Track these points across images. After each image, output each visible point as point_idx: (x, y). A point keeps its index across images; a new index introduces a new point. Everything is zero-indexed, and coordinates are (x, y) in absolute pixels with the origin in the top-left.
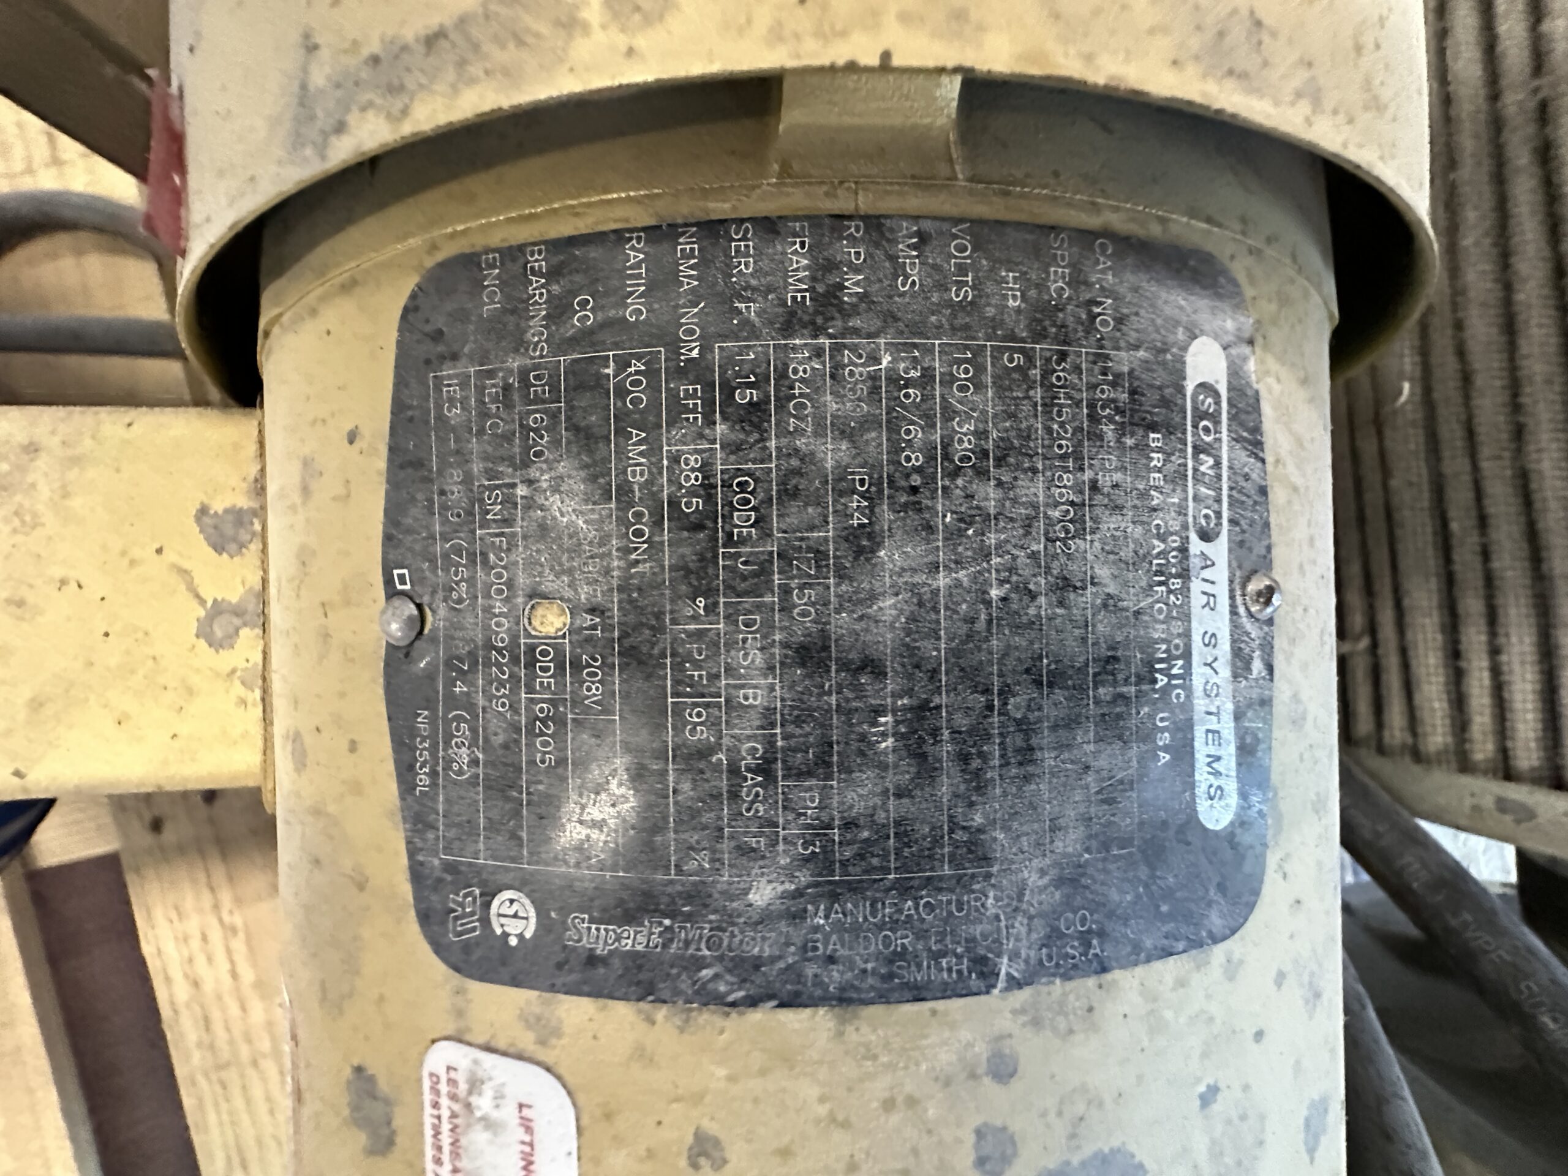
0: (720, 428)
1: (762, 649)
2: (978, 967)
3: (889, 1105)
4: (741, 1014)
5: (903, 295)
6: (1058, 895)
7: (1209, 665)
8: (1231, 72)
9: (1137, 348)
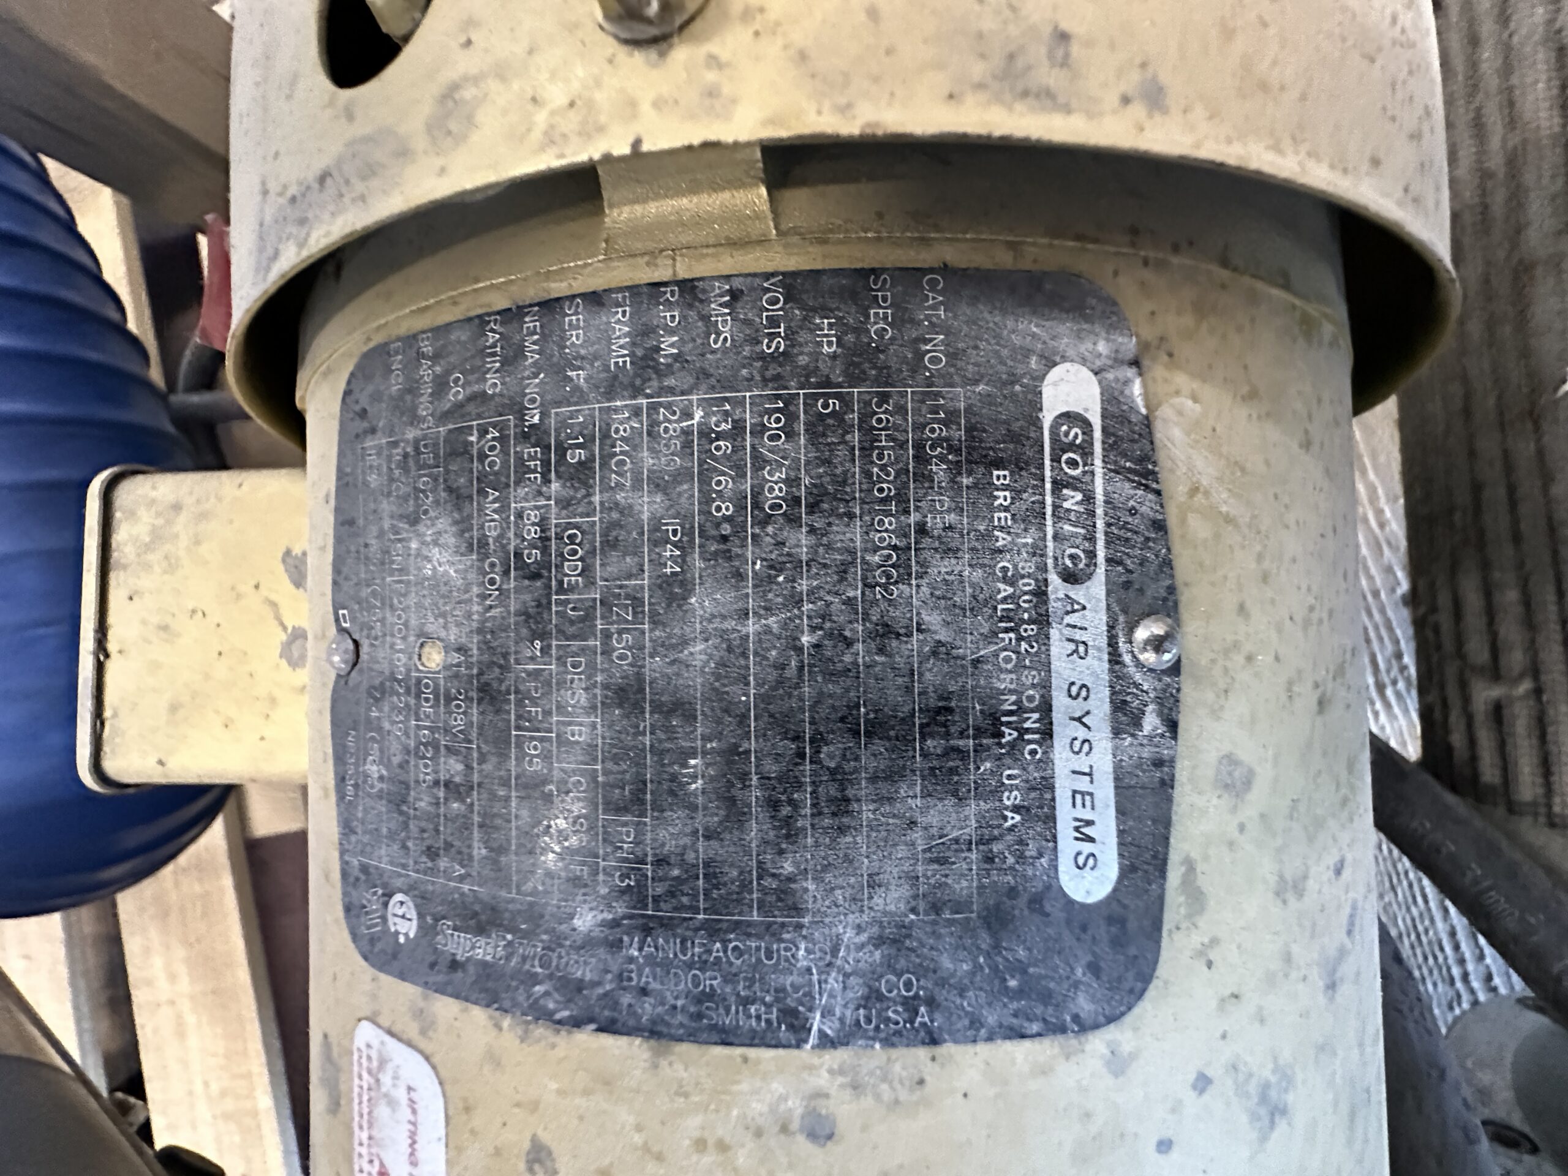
0: (555, 486)
1: (586, 689)
2: (789, 1020)
3: (700, 1145)
4: (569, 1032)
5: (714, 352)
6: (878, 954)
7: (1079, 720)
8: (1025, 94)
9: (976, 382)
